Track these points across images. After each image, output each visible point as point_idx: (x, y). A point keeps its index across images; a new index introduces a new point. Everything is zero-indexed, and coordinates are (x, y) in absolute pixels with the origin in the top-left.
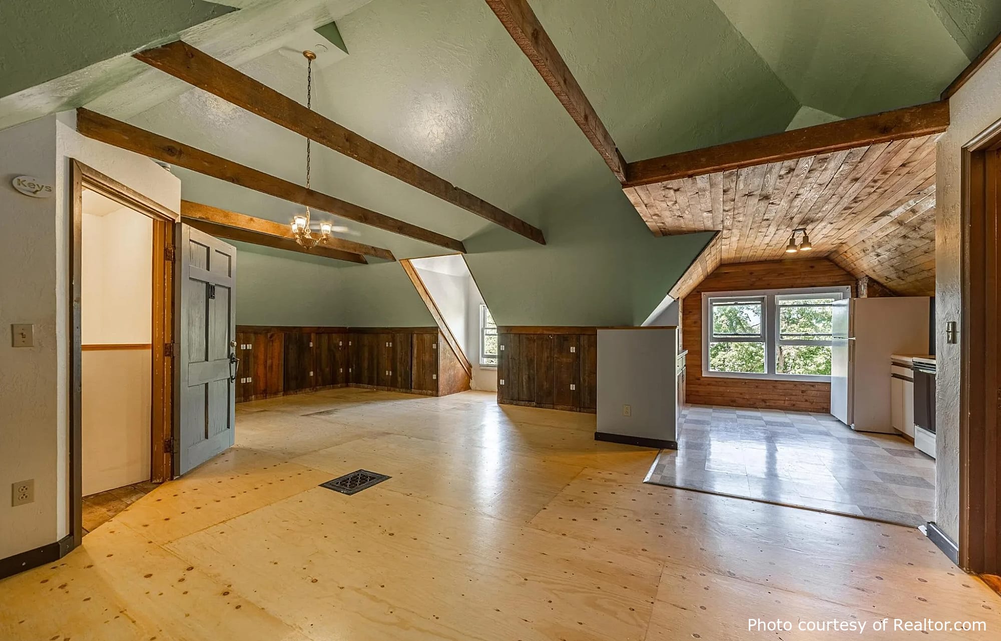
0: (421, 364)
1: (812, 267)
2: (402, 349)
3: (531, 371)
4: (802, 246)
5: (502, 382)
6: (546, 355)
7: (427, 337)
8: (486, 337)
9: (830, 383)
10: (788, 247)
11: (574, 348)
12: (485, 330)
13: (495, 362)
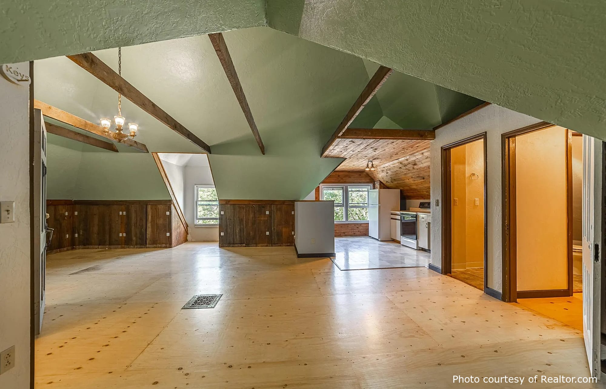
0: (155, 226)
1: (360, 175)
2: (137, 217)
3: (242, 226)
4: (371, 168)
5: (222, 234)
6: (251, 216)
7: (161, 207)
8: (198, 206)
9: (368, 223)
10: (366, 168)
11: (268, 212)
12: (198, 202)
13: (217, 222)
